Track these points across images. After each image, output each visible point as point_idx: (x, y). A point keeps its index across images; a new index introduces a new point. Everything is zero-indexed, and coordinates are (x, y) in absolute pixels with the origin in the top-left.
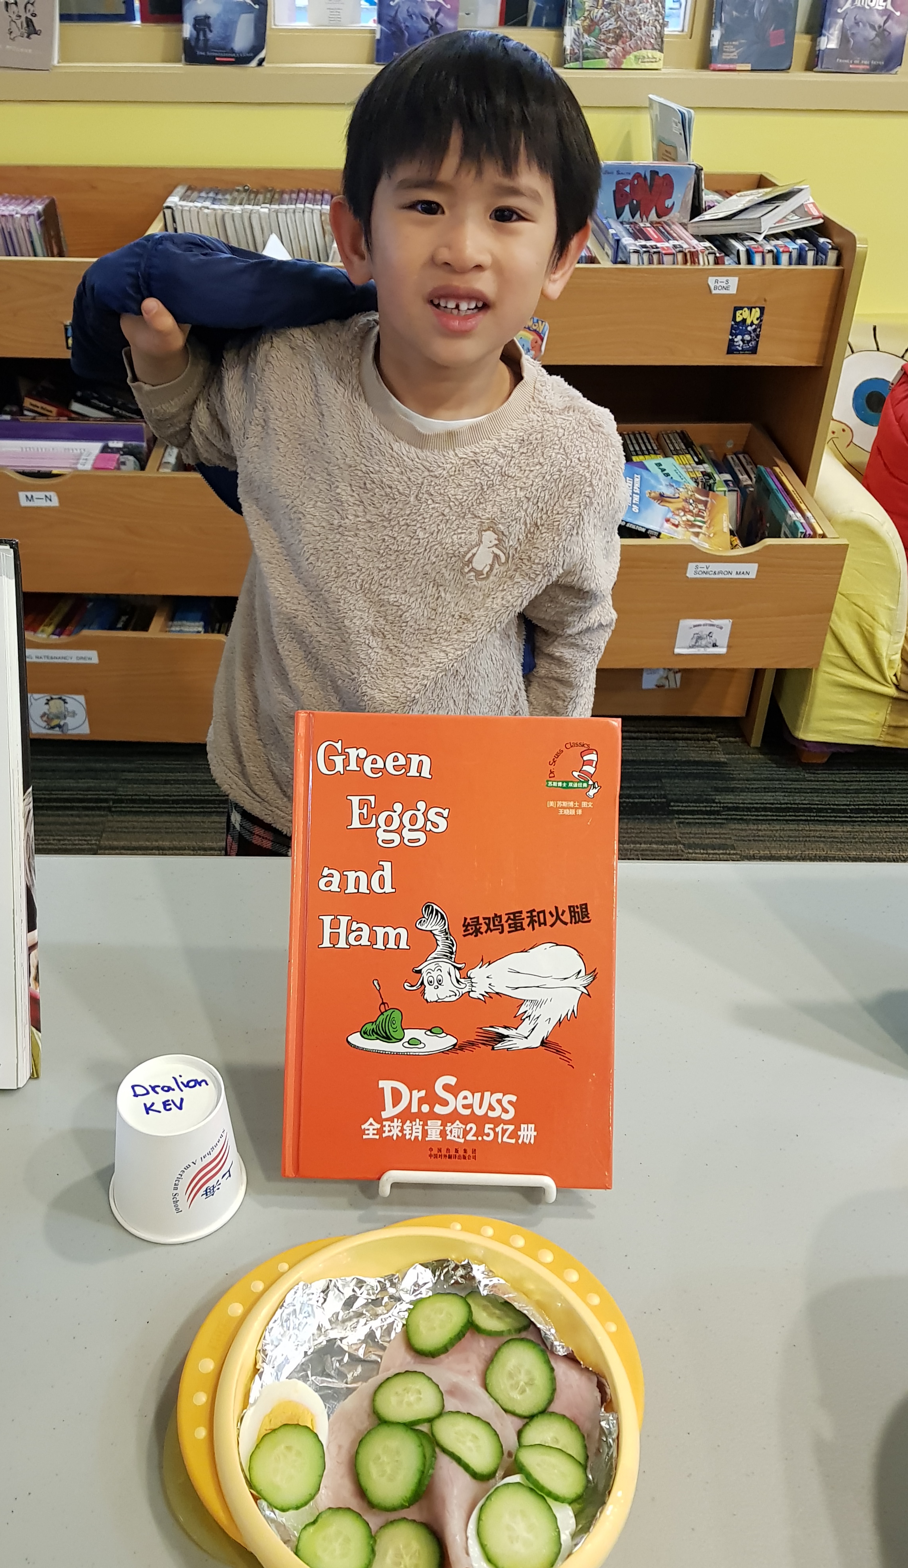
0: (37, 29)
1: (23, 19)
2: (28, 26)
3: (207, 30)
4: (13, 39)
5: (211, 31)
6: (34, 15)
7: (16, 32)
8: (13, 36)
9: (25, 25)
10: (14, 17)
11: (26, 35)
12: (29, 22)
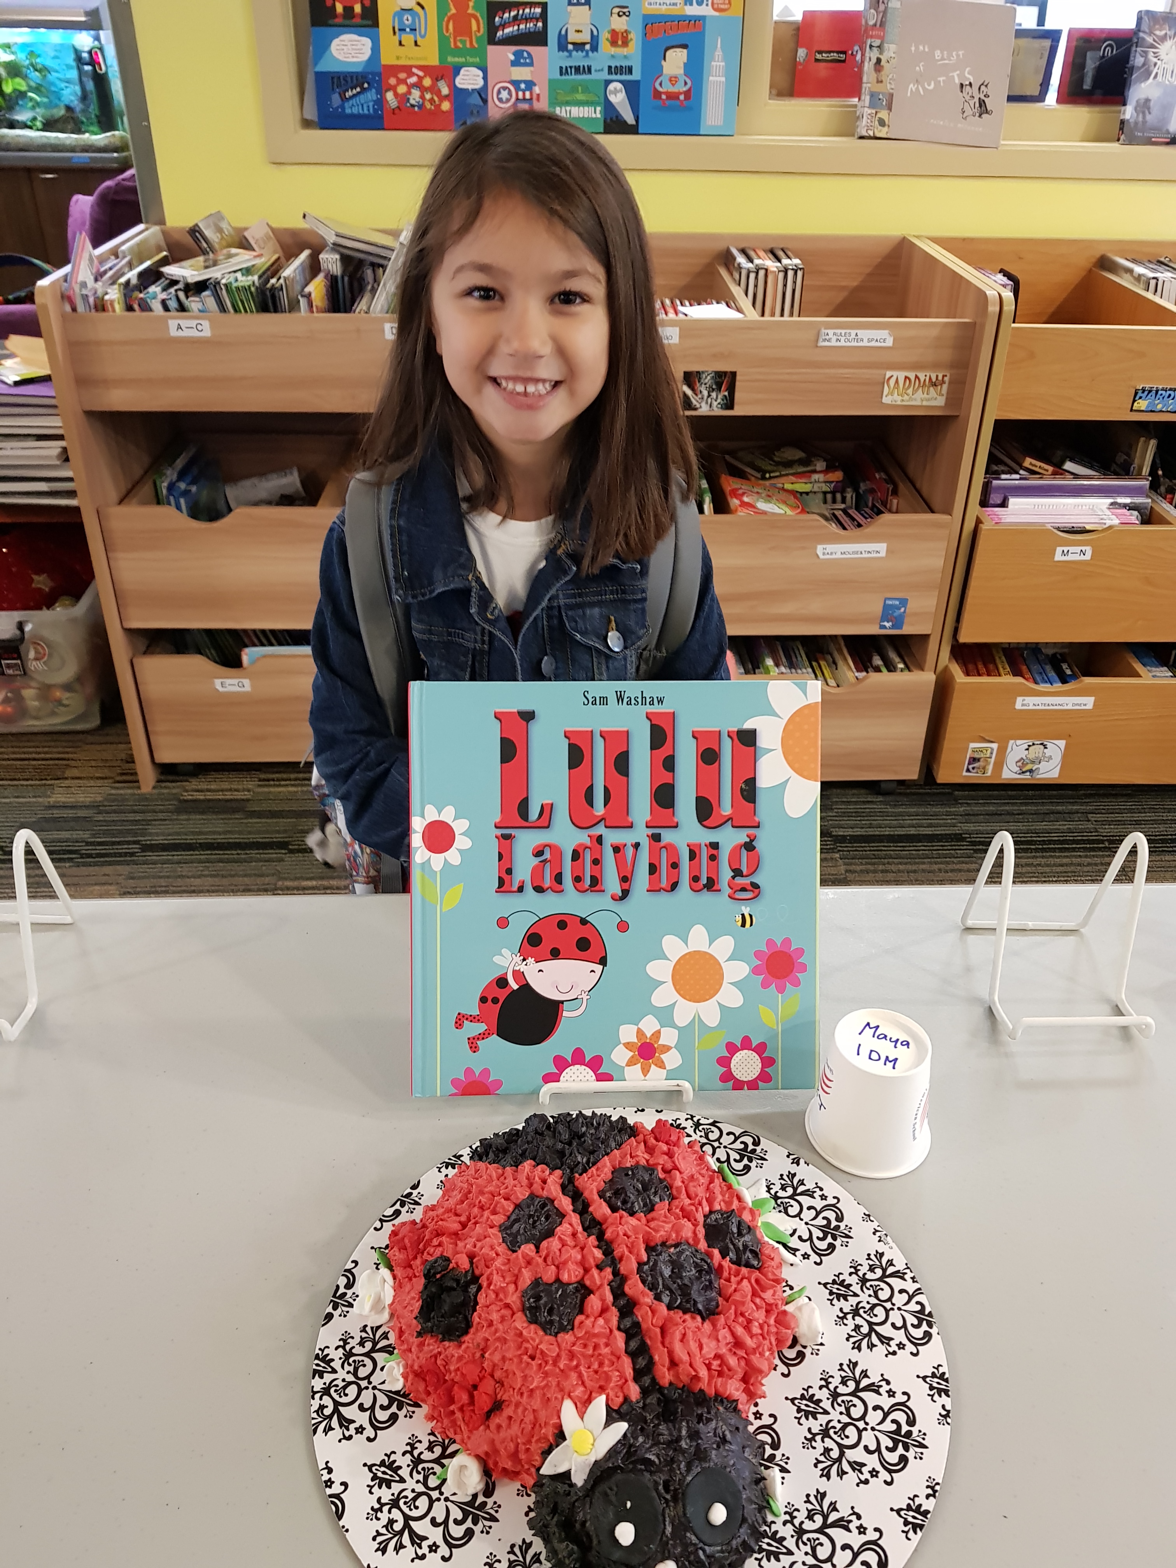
0: (989, 109)
1: (977, 100)
2: (980, 106)
3: (1147, 112)
4: (965, 119)
5: (1150, 113)
6: (987, 96)
7: (969, 112)
8: (965, 115)
9: (977, 105)
10: (967, 98)
11: (978, 114)
12: (982, 103)
